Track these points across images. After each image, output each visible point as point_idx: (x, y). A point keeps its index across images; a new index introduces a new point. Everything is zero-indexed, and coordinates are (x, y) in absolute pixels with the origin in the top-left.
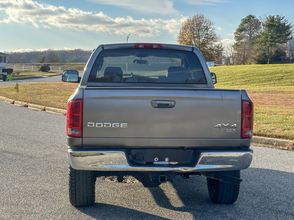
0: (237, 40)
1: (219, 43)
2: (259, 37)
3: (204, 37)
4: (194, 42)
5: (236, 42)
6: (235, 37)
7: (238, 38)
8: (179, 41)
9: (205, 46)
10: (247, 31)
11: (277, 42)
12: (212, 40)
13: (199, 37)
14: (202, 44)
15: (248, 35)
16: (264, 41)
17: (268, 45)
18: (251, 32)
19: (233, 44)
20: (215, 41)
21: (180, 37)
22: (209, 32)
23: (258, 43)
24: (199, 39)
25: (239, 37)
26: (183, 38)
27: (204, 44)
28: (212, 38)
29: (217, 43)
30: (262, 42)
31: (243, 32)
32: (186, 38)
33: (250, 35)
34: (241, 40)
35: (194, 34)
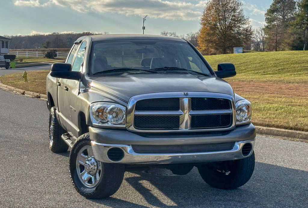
0: (268, 22)
1: (247, 25)
2: (293, 18)
3: (231, 19)
4: (219, 25)
5: (267, 25)
6: (266, 19)
7: (269, 20)
8: (202, 23)
9: (232, 29)
10: (280, 12)
12: (240, 22)
13: (225, 19)
14: (228, 27)
15: (281, 17)
16: (299, 23)
17: (303, 28)
18: (284, 13)
19: (264, 27)
20: (242, 24)
21: (203, 20)
22: (236, 14)
23: (292, 26)
24: (225, 22)
25: (271, 18)
26: (206, 20)
27: (230, 27)
28: (240, 20)
29: (245, 26)
30: (297, 24)
31: (276, 13)
32: (210, 21)
33: (283, 17)
34: (273, 22)
35: (219, 16)
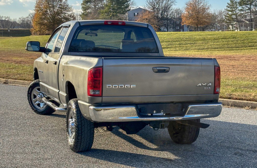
0: (84, 10)
1: (71, 12)
2: (103, 8)
3: (59, 7)
4: (49, 11)
5: (83, 12)
6: (82, 7)
7: (85, 9)
8: (35, 10)
9: (59, 15)
10: (92, 2)
11: (118, 13)
12: (65, 10)
13: (53, 7)
14: (57, 13)
15: (93, 6)
16: (107, 12)
17: (111, 15)
18: (95, 3)
19: (81, 14)
20: (68, 11)
21: (36, 7)
22: (62, 3)
23: (102, 13)
24: (54, 9)
25: (86, 7)
26: (39, 7)
27: (58, 14)
28: (66, 8)
29: (70, 13)
30: (106, 12)
31: (89, 3)
32: (42, 8)
33: (95, 6)
34: (87, 10)
35: (49, 5)
